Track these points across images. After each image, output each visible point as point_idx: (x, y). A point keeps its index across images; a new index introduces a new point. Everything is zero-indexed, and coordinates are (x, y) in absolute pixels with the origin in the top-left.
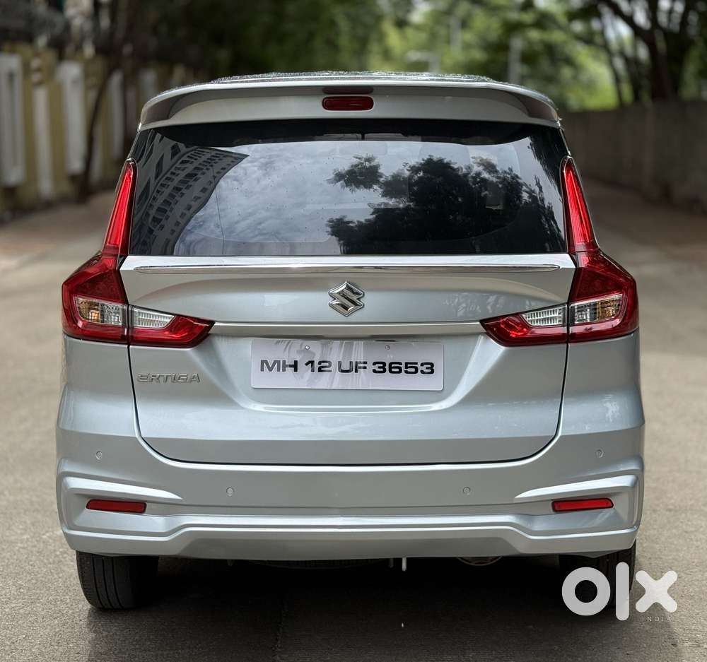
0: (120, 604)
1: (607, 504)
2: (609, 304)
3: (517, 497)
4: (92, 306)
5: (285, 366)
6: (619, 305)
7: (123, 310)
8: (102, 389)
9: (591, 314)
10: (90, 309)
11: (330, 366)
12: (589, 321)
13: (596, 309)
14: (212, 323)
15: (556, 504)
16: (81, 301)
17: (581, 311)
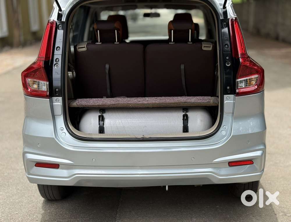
0: (55, 198)
1: (251, 162)
2: (252, 80)
3: (214, 161)
4: (34, 83)
6: (257, 80)
7: (47, 84)
8: (39, 117)
9: (244, 84)
10: (34, 84)
12: (244, 87)
13: (247, 82)
15: (230, 163)
16: (29, 80)
17: (241, 83)
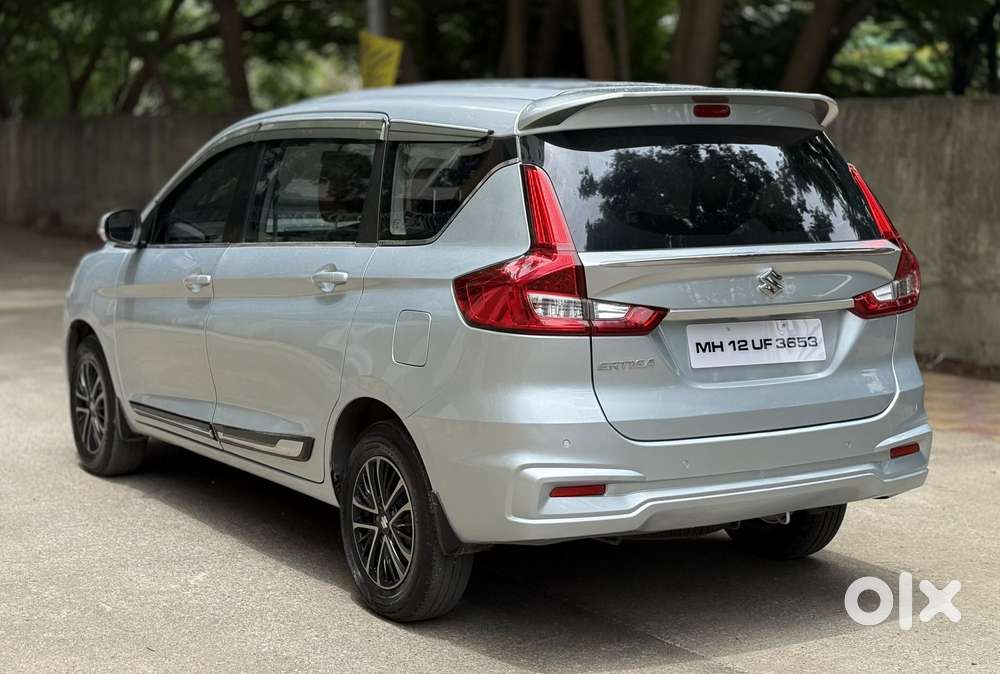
3: (877, 446)
5: (714, 347)
7: (582, 303)
11: (746, 345)
14: (666, 311)
15: (892, 452)
